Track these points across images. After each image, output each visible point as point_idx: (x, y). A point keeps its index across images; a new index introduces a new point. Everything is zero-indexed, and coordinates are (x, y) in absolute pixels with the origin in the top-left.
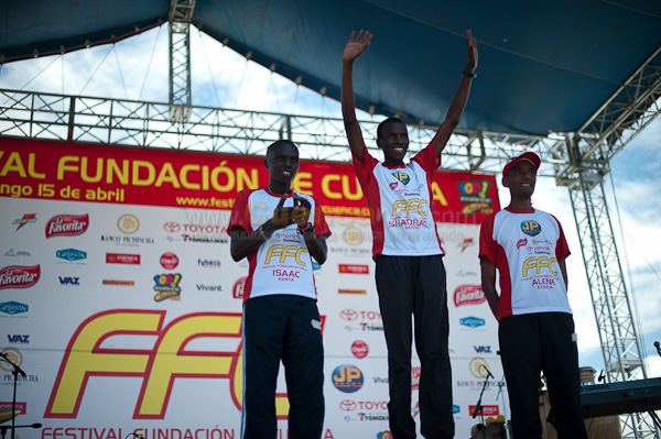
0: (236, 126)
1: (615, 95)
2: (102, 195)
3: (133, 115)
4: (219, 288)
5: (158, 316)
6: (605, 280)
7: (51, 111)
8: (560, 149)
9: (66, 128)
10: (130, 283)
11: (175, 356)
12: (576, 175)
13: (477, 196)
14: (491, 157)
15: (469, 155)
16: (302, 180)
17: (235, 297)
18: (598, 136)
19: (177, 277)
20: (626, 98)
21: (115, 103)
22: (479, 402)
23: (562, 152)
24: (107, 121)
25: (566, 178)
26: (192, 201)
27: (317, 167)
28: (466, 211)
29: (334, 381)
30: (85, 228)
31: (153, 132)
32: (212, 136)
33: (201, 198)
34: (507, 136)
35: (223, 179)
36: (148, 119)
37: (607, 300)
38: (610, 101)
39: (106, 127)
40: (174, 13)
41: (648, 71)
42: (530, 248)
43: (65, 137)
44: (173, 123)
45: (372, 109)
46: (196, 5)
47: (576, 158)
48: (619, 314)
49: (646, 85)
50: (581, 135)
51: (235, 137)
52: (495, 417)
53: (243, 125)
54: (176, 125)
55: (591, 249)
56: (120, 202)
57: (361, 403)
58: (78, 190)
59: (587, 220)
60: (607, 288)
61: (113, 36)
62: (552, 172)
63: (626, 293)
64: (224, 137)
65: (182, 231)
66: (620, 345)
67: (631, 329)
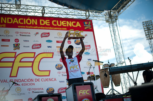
0: (32, 9)
1: (119, 2)
3: (7, 7)
4: (29, 47)
5: (15, 53)
6: (117, 44)
8: (107, 14)
10: (8, 46)
11: (19, 63)
12: (110, 20)
13: (88, 25)
14: (91, 16)
16: (47, 22)
17: (32, 48)
18: (115, 11)
19: (19, 44)
20: (122, 3)
21: (2, 4)
22: (89, 71)
24: (1, 8)
25: (108, 21)
26: (22, 27)
27: (51, 18)
28: (85, 28)
29: (56, 67)
31: (12, 11)
32: (26, 12)
33: (24, 26)
34: (95, 11)
35: (29, 22)
36: (10, 8)
37: (117, 48)
38: (118, 3)
44: (16, 9)
45: (63, 5)
47: (110, 16)
48: (120, 51)
50: (111, 11)
53: (33, 9)
54: (17, 9)
55: (114, 37)
56: (4, 27)
57: (62, 72)
59: (113, 30)
60: (117, 45)
62: (105, 19)
64: (29, 12)
65: (20, 34)
66: (120, 58)
67: (123, 55)
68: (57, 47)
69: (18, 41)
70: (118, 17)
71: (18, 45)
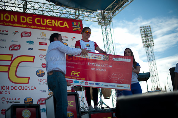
0: (11, 3)
1: (115, 1)
4: (5, 47)
6: (109, 50)
8: (99, 15)
12: (103, 22)
13: (77, 26)
14: (81, 16)
15: (75, 15)
16: (29, 19)
17: (10, 50)
18: (109, 12)
20: (117, 2)
25: (101, 22)
28: (74, 30)
29: (37, 74)
32: (4, 5)
33: (1, 22)
34: (86, 10)
38: (113, 3)
45: (49, 1)
47: (104, 18)
50: (105, 11)
51: (11, 6)
53: (13, 3)
55: (106, 41)
57: (44, 80)
59: (105, 34)
62: (97, 21)
63: (114, 53)
64: (8, 6)
68: (39, 50)
70: (112, 19)
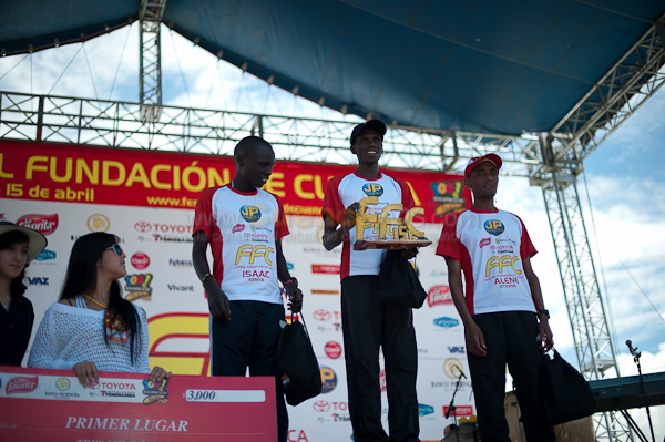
0: (207, 126)
1: (588, 95)
2: (71, 195)
3: (103, 115)
4: (191, 288)
6: (578, 279)
7: (20, 111)
8: (533, 149)
9: (35, 128)
12: (550, 175)
13: (451, 196)
14: (463, 157)
16: (275, 180)
18: (571, 136)
19: (148, 277)
20: (600, 98)
21: (84, 102)
22: (452, 402)
23: (536, 152)
24: (76, 121)
25: (540, 178)
26: (163, 201)
27: (289, 167)
30: (54, 228)
31: (123, 132)
32: (183, 136)
33: (172, 198)
34: (481, 136)
35: (194, 179)
36: (118, 119)
37: (580, 300)
38: (583, 101)
39: (75, 127)
40: (144, 12)
41: (621, 71)
42: (493, 247)
43: (34, 137)
44: (143, 122)
45: (345, 109)
46: (167, 4)
47: (550, 158)
48: (593, 314)
49: (619, 85)
50: (555, 135)
51: (206, 137)
52: (468, 418)
53: (215, 126)
54: (147, 125)
55: (565, 249)
56: (89, 202)
57: (335, 404)
58: (47, 190)
59: (560, 220)
60: (581, 288)
61: (82, 35)
62: (526, 172)
63: (599, 293)
64: (195, 137)
65: (153, 231)
66: (593, 346)
67: (605, 329)
68: (314, 292)
69: (145, 261)
70: (584, 161)
71: (147, 281)
